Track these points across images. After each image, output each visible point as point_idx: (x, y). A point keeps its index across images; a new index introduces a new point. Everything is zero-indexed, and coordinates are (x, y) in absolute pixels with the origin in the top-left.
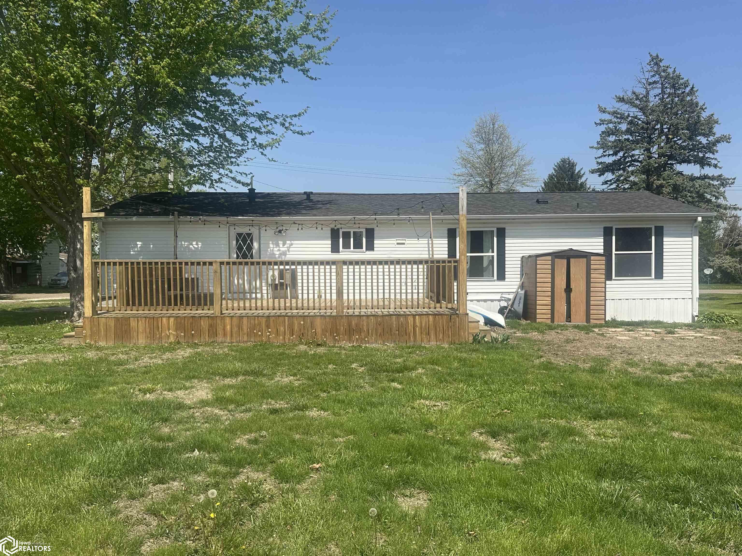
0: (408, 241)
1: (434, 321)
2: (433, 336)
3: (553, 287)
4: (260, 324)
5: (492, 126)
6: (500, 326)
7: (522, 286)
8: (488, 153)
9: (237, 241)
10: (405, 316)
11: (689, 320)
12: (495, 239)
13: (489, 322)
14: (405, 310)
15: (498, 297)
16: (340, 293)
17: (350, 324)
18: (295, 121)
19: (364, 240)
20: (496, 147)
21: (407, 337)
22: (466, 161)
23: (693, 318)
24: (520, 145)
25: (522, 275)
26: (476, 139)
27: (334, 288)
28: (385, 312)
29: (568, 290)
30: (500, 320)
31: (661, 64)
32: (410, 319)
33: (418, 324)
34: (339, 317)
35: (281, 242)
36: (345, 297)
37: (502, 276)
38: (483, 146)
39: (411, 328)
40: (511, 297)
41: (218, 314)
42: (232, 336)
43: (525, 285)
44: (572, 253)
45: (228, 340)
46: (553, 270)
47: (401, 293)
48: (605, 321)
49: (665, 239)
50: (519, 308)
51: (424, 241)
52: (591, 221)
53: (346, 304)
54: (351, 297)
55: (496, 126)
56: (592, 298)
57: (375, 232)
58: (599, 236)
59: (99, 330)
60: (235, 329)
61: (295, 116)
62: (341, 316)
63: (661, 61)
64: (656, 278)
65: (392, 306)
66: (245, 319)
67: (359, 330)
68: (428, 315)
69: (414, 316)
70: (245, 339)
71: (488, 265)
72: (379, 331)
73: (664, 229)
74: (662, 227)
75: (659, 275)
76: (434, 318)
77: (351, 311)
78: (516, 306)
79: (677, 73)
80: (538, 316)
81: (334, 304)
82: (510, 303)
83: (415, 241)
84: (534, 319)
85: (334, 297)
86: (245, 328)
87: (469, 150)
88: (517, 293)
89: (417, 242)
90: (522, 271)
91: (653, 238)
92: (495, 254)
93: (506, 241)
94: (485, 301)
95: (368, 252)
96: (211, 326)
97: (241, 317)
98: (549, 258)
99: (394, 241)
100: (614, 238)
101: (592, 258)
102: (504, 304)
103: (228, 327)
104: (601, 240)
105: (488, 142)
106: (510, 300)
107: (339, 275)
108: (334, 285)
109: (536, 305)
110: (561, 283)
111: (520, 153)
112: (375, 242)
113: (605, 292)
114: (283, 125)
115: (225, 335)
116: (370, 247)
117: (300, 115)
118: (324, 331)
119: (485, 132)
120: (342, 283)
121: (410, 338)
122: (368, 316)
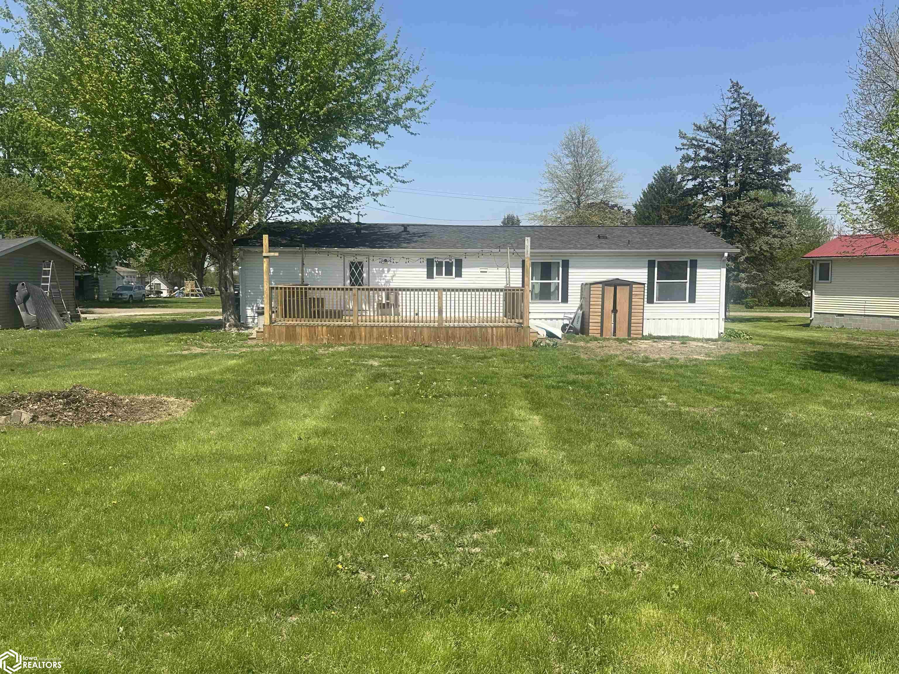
0: (489, 270)
1: (506, 331)
2: (505, 342)
3: (603, 308)
4: (385, 332)
5: (581, 139)
6: (558, 338)
7: (581, 307)
8: (577, 167)
9: (351, 268)
10: (486, 327)
11: (716, 336)
12: (561, 269)
13: (550, 335)
14: (486, 324)
15: (561, 316)
16: (440, 312)
17: (447, 333)
18: (399, 172)
19: (454, 268)
20: (584, 161)
21: (487, 343)
22: (553, 177)
23: (719, 334)
24: (610, 160)
25: (581, 298)
26: (564, 152)
27: (436, 308)
28: (472, 324)
29: (615, 310)
30: (559, 333)
31: (741, 91)
32: (490, 330)
33: (495, 333)
34: (439, 328)
35: (386, 269)
36: (444, 315)
37: (565, 299)
38: (571, 160)
39: (490, 336)
40: (572, 316)
41: (356, 324)
42: (365, 340)
43: (584, 306)
44: (618, 282)
45: (363, 343)
46: (603, 295)
47: (483, 312)
48: (643, 336)
49: (698, 270)
50: (578, 325)
51: (502, 270)
52: (639, 255)
53: (445, 319)
54: (448, 315)
55: (586, 139)
56: (633, 318)
57: (463, 262)
58: (644, 267)
59: (275, 335)
60: (368, 335)
61: (399, 168)
62: (442, 327)
63: (740, 88)
64: (689, 302)
65: (477, 320)
66: (375, 329)
67: (454, 337)
68: (502, 327)
69: (492, 328)
70: (375, 342)
71: (555, 291)
72: (468, 338)
73: (698, 262)
74: (696, 261)
75: (692, 299)
76: (506, 330)
77: (447, 324)
78: (575, 323)
79: (755, 100)
80: (590, 331)
81: (436, 319)
82: (571, 321)
83: (495, 270)
84: (587, 334)
85: (437, 314)
86: (375, 335)
87: (557, 164)
88: (576, 313)
89: (496, 271)
90: (582, 295)
91: (688, 269)
92: (560, 281)
93: (570, 271)
94: (551, 319)
95: (457, 279)
96: (351, 332)
97: (372, 327)
98: (601, 285)
99: (478, 270)
100: (656, 269)
101: (634, 286)
102: (566, 322)
103: (363, 334)
104: (646, 270)
105: (576, 155)
106: (571, 318)
107: (440, 298)
108: (436, 305)
109: (589, 323)
110: (609, 305)
111: (609, 169)
112: (463, 270)
113: (643, 313)
114: (388, 174)
115: (361, 339)
116: (459, 274)
117: (403, 167)
118: (430, 337)
119: (574, 145)
120: (442, 303)
121: (489, 343)
122: (460, 327)
